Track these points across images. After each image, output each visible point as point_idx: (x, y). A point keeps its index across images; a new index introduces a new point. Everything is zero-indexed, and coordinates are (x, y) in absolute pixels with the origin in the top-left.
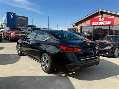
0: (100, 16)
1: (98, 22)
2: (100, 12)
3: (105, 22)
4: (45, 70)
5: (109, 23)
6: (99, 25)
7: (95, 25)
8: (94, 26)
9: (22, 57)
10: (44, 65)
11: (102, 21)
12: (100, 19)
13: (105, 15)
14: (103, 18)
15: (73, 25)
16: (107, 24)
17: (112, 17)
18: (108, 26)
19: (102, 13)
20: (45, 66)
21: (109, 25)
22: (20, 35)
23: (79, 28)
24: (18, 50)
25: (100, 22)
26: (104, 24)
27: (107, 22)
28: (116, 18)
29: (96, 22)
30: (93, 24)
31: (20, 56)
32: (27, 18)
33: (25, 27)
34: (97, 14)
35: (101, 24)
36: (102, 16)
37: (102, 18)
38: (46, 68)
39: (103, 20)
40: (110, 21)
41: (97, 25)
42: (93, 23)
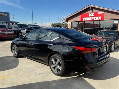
0: (91, 12)
1: (88, 18)
2: (90, 8)
3: (95, 17)
4: (56, 73)
5: (100, 18)
6: (89, 21)
7: (86, 20)
8: (84, 21)
9: (19, 59)
10: (54, 68)
11: (92, 17)
12: (90, 15)
13: (95, 11)
14: (94, 14)
15: (63, 21)
16: (98, 19)
17: (102, 13)
18: (99, 22)
19: (93, 8)
20: (56, 68)
21: (100, 20)
22: (7, 34)
23: (69, 23)
24: (13, 51)
25: (91, 18)
26: (94, 19)
27: (97, 17)
28: (106, 14)
29: (86, 18)
30: (83, 20)
31: (17, 58)
32: (8, 14)
33: (7, 24)
34: (88, 9)
35: (92, 20)
36: (92, 11)
37: (92, 14)
38: (58, 71)
39: (94, 15)
40: (100, 17)
41: (87, 20)
42: (83, 18)
